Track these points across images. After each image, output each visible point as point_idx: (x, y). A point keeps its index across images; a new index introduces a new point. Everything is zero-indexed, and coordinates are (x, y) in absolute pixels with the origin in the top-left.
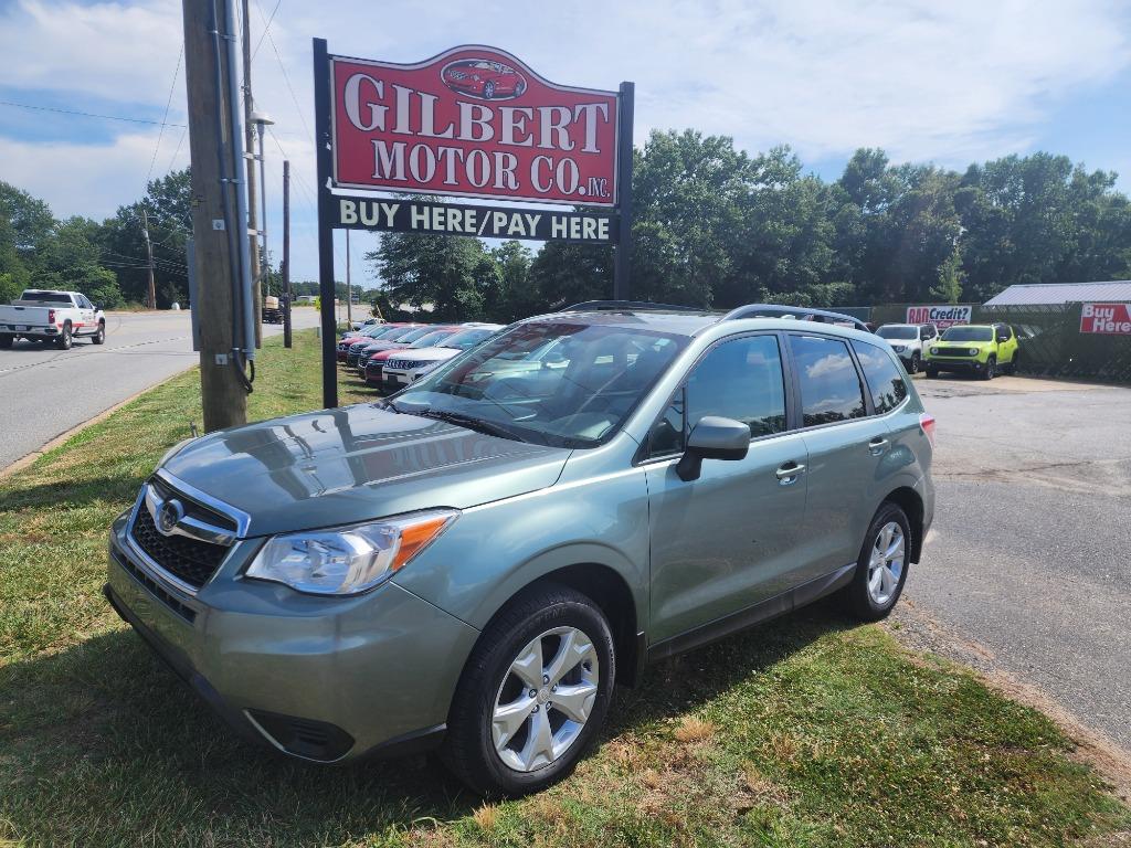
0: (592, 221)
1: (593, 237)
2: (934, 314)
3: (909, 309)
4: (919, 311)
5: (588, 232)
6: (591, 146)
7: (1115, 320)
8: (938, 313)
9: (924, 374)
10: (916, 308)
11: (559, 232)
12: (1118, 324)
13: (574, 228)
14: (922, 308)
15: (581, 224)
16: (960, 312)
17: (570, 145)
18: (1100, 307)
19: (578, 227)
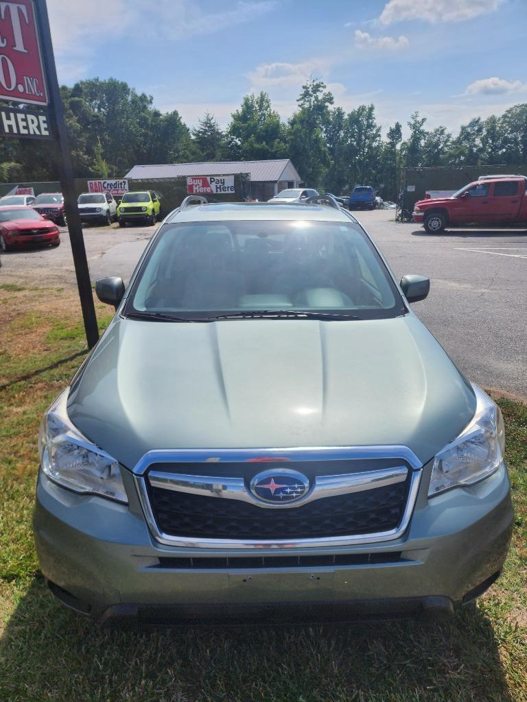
0: (34, 118)
1: (38, 133)
2: (106, 185)
3: (89, 182)
4: (95, 183)
5: (33, 128)
6: (20, 47)
7: (203, 186)
8: (108, 184)
9: (117, 224)
10: (93, 182)
11: (10, 127)
12: (205, 188)
13: (22, 124)
14: (97, 181)
15: (25, 120)
16: (121, 184)
17: (3, 42)
18: (195, 179)
19: (24, 124)
